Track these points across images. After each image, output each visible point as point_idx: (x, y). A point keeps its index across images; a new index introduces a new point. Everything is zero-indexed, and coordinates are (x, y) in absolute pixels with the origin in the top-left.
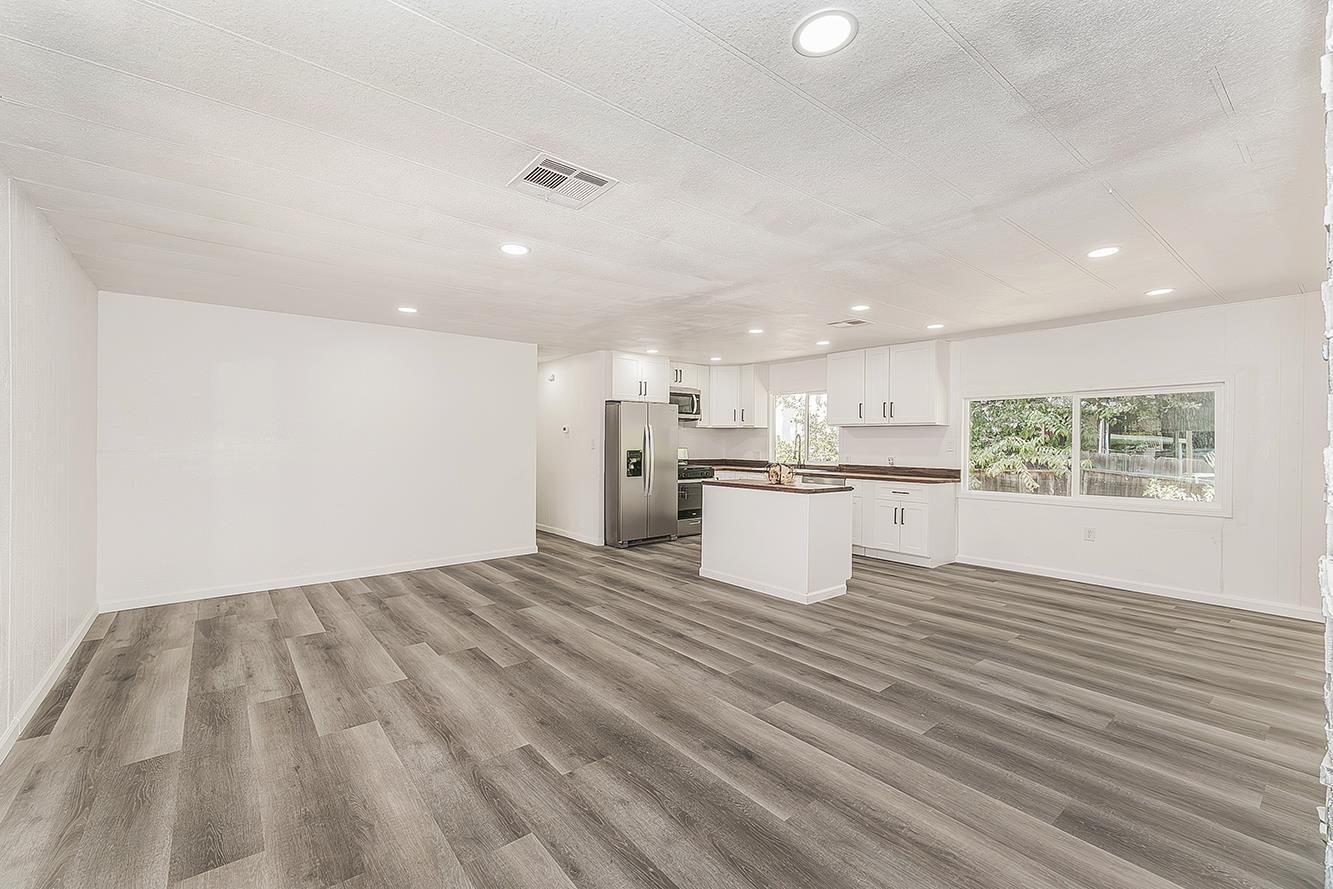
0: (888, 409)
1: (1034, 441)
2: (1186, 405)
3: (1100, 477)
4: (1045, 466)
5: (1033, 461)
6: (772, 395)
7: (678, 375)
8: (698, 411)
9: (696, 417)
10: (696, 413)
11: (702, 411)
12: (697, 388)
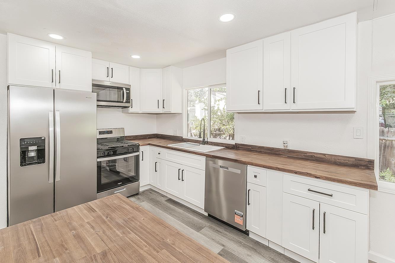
6: (184, 89)
7: (110, 72)
8: (128, 101)
9: (127, 105)
10: (126, 102)
11: (131, 100)
12: (128, 83)
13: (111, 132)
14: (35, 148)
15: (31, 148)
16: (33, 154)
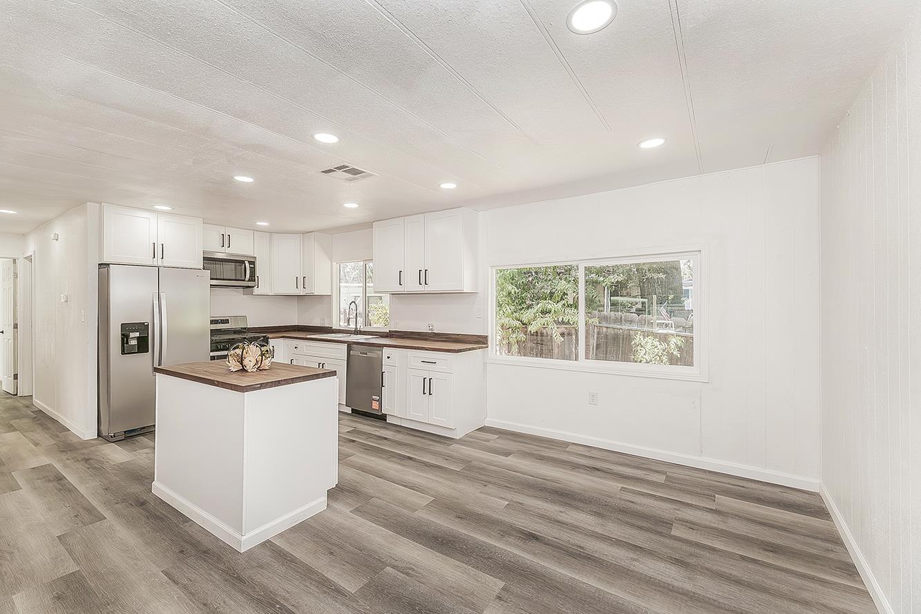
0: (423, 276)
1: (560, 304)
2: (655, 276)
3: (605, 330)
4: (568, 323)
5: (560, 320)
6: (335, 263)
7: (225, 240)
8: (252, 278)
9: (250, 284)
10: (249, 280)
11: (256, 278)
12: (252, 255)
13: (227, 321)
14: (137, 334)
15: (132, 335)
16: (134, 342)
